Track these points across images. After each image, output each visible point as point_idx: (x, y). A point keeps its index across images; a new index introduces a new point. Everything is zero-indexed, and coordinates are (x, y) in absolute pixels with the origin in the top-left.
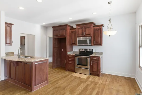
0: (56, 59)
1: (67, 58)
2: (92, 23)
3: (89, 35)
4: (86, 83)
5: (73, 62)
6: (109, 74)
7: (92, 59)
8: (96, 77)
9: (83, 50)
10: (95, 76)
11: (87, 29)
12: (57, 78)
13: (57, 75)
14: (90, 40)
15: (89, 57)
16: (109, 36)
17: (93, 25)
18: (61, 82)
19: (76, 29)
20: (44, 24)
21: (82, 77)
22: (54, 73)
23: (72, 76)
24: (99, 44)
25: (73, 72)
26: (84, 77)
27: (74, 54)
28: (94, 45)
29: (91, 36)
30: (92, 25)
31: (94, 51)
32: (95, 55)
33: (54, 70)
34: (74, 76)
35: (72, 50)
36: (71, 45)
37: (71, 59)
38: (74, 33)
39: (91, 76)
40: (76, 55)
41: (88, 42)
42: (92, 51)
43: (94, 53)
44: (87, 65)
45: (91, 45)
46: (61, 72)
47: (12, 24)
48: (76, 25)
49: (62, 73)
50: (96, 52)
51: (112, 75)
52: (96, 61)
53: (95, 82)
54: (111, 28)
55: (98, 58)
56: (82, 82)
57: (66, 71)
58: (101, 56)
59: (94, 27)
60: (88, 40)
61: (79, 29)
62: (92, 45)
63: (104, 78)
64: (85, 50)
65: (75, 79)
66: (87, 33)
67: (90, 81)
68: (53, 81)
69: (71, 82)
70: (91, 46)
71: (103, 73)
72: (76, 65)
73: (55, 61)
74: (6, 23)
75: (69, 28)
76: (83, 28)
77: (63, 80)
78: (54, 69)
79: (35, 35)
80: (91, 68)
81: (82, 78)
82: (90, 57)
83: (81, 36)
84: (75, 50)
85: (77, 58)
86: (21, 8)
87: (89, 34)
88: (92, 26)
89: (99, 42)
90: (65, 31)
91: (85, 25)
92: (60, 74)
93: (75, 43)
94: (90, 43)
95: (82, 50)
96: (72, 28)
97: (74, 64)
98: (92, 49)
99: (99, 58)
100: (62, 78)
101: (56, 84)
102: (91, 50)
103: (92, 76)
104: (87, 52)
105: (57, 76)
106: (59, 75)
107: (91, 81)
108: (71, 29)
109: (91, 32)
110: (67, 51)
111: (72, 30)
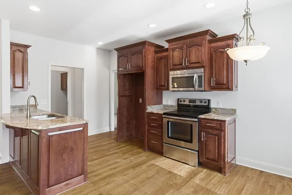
0: (125, 121)
1: (146, 120)
2: (206, 32)
3: (198, 65)
4: (182, 189)
5: (159, 130)
6: (253, 169)
7: (204, 126)
8: (216, 173)
9: (187, 103)
10: (212, 172)
11: (194, 50)
12: (115, 168)
13: (118, 160)
14: (200, 77)
15: (197, 120)
16: (246, 61)
17: (208, 38)
18: (119, 179)
19: (167, 50)
20: (101, 43)
21: (175, 172)
22: (116, 153)
23: (153, 164)
24: (224, 86)
25: (158, 156)
26: (183, 170)
27: (162, 112)
28: (213, 88)
29: (203, 67)
30: (206, 37)
31: (212, 105)
32: (214, 115)
33: (118, 146)
34: (157, 166)
35: (160, 102)
36: (157, 89)
37: (155, 123)
38: (163, 60)
39: (200, 169)
40: (164, 114)
41: (194, 82)
42: (207, 104)
43: (214, 110)
44: (191, 141)
45: (203, 89)
46: (130, 153)
47: (28, 47)
48: (168, 41)
49: (133, 155)
50: (219, 107)
51: (262, 172)
52: (216, 132)
53: (207, 189)
54: (252, 38)
55: (221, 124)
56: (171, 186)
57: (145, 150)
58: (228, 119)
59: (210, 42)
60: (195, 76)
61: (174, 49)
62: (207, 88)
63: (236, 179)
64: (191, 101)
65: (157, 176)
66: (193, 58)
67: (192, 187)
68: (100, 177)
69: (142, 182)
70: (204, 91)
71: (237, 163)
72: (166, 139)
73: (123, 125)
74: (12, 44)
75: (152, 49)
76: (183, 46)
77: (125, 175)
78: (119, 143)
79: (83, 69)
80: (201, 149)
81: (176, 174)
82: (200, 120)
83: (178, 67)
84: (167, 101)
85: (168, 122)
86: (34, 8)
87: (199, 63)
88: (207, 42)
89: (225, 82)
90: (142, 56)
91: (188, 41)
92: (126, 158)
93: (164, 86)
94: (200, 86)
95: (184, 101)
96: (159, 49)
97: (162, 136)
98: (209, 101)
99: (223, 123)
100: (128, 169)
101: (103, 186)
102: (205, 102)
103: (205, 170)
104: (195, 106)
105: (117, 162)
106: (123, 161)
107: (198, 185)
108: (156, 52)
109: (203, 56)
110: (147, 104)
111: (160, 55)
